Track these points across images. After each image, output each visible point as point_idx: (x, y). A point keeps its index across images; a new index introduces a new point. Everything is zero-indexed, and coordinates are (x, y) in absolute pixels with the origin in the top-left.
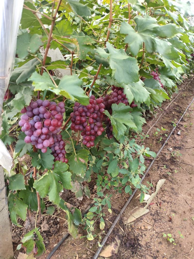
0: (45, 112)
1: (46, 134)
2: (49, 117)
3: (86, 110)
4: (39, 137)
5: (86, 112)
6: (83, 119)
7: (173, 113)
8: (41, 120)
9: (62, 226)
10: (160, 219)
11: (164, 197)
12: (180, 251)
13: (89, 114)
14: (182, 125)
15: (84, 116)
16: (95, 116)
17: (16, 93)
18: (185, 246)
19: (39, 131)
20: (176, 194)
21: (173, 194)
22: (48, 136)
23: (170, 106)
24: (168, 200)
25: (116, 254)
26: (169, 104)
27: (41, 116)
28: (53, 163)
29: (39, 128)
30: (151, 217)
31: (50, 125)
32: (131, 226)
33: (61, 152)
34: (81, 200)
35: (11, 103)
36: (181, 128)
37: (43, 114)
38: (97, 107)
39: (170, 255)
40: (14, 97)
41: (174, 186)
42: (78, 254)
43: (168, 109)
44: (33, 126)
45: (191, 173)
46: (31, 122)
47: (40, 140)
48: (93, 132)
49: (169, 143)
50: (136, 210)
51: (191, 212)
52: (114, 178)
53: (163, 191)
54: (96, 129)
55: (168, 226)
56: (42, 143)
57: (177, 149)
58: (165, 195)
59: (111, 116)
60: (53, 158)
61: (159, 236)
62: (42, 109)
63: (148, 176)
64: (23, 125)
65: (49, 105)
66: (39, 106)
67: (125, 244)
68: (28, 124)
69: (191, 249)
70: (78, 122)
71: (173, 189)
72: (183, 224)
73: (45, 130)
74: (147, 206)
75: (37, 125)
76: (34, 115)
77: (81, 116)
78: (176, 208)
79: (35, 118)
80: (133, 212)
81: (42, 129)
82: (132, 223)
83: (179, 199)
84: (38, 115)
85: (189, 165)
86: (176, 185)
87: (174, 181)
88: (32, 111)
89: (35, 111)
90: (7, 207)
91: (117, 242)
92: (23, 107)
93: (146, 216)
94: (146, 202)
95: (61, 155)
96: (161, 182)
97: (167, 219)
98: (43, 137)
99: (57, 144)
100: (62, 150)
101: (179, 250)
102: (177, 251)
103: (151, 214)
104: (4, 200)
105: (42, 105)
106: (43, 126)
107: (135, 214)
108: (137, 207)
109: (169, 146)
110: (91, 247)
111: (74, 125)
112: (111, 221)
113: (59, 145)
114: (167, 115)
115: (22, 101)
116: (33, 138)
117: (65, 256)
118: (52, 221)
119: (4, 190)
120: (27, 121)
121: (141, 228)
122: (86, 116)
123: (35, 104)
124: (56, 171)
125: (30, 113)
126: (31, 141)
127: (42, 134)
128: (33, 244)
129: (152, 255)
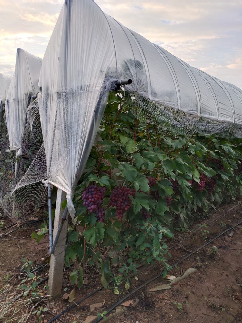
0: (95, 191)
1: (93, 202)
2: (96, 194)
3: (119, 194)
4: (90, 203)
5: (119, 195)
6: (117, 199)
7: (234, 216)
8: (92, 195)
9: (98, 284)
10: (178, 295)
11: (189, 282)
12: (186, 318)
13: (120, 196)
14: (238, 229)
15: (117, 197)
16: (124, 198)
17: (82, 181)
18: (191, 316)
19: (90, 200)
20: (202, 282)
21: (199, 281)
22: (94, 203)
23: (234, 208)
24: (191, 285)
25: (132, 307)
26: (234, 207)
27: (92, 192)
28: (96, 222)
29: (90, 198)
30: (171, 293)
31: (95, 197)
32: (152, 294)
33: (102, 218)
34: (116, 266)
35: (80, 185)
36: (236, 231)
37: (93, 192)
38: (126, 193)
39: (176, 318)
40: (82, 183)
41: (203, 276)
42: (105, 301)
43: (230, 211)
44: (88, 197)
45: (225, 270)
46: (87, 195)
47: (90, 205)
48: (122, 208)
49: (215, 242)
50: (159, 285)
51: (209, 297)
52: (142, 251)
53: (190, 277)
54: (124, 206)
55: (183, 300)
56: (91, 206)
57: (222, 248)
58: (191, 281)
59: (134, 199)
60: (96, 219)
61: (172, 305)
62: (93, 189)
63: (180, 264)
64: (83, 196)
65: (96, 188)
66: (92, 188)
67: (142, 303)
68: (86, 196)
69: (195, 319)
70: (114, 200)
71: (200, 277)
72: (197, 303)
73: (93, 200)
74: (171, 284)
75: (89, 197)
76: (89, 192)
77: (115, 197)
78: (196, 291)
79: (89, 193)
80: (156, 286)
81: (91, 199)
82: (153, 293)
83: (203, 286)
84: (91, 192)
85: (227, 263)
86: (205, 276)
87: (204, 272)
88: (88, 190)
89: (90, 190)
90: (64, 252)
91: (136, 300)
92: (85, 188)
93: (168, 291)
94: (170, 281)
95: (101, 219)
96: (191, 270)
97: (185, 296)
98: (92, 203)
99: (100, 213)
100: (102, 216)
101: (184, 317)
102: (182, 317)
103: (172, 291)
104: (64, 246)
105: (93, 188)
106: (93, 198)
107: (157, 287)
108: (161, 283)
109: (214, 244)
110: (115, 298)
111: (111, 202)
112: (136, 286)
113: (101, 214)
114: (227, 217)
115: (85, 185)
116: (87, 203)
117: (96, 300)
118: (91, 280)
119: (65, 240)
120: (86, 194)
121: (159, 297)
122: (119, 197)
123: (90, 187)
124: (97, 227)
125: (87, 191)
126: (86, 205)
127: (91, 201)
128: (76, 277)
129: (161, 314)
